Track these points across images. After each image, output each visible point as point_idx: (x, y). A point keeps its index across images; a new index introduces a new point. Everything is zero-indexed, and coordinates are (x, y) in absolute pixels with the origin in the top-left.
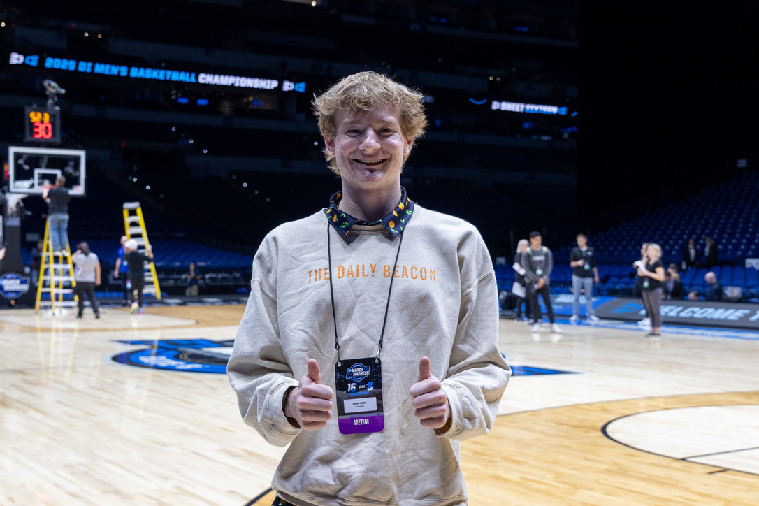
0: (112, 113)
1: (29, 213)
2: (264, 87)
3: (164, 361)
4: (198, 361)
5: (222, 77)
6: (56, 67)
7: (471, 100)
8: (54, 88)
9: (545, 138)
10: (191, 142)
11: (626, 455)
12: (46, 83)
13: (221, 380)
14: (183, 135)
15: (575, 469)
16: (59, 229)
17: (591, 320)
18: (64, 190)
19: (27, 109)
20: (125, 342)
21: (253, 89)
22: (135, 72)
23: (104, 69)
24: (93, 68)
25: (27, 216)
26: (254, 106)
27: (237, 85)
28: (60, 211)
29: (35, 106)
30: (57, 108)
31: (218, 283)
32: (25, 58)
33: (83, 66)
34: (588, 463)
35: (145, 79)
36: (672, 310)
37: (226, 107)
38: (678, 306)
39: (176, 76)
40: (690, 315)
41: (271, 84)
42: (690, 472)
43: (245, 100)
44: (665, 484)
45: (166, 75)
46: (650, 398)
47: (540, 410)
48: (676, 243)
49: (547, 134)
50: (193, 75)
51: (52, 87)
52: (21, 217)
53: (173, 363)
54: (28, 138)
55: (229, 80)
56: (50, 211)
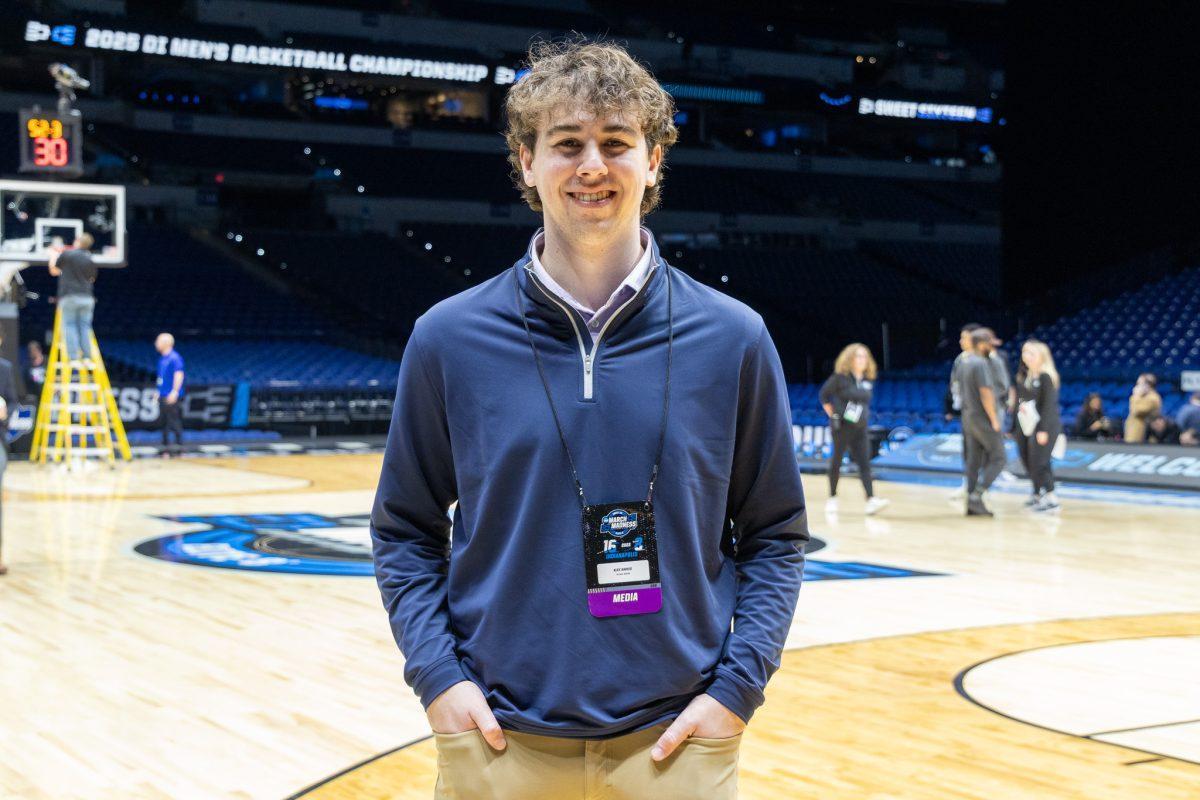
0: (201, 125)
1: (34, 296)
2: (463, 79)
3: (223, 551)
4: (283, 552)
5: (391, 61)
6: (105, 45)
7: (823, 97)
8: (69, 78)
9: (952, 163)
10: (337, 173)
11: (985, 728)
12: (55, 69)
13: (308, 587)
14: (323, 162)
15: (881, 754)
16: (77, 323)
17: (1004, 480)
18: (87, 254)
19: (23, 115)
20: (167, 518)
21: (444, 81)
22: (243, 54)
23: (188, 49)
24: (168, 46)
25: (30, 301)
26: (444, 112)
27: (416, 74)
28: (81, 291)
29: (36, 109)
30: (76, 113)
31: (371, 417)
32: (52, 30)
33: (151, 44)
34: (909, 744)
35: (258, 66)
36: (1146, 463)
37: (399, 113)
38: (1157, 455)
39: (311, 60)
40: (1177, 471)
41: (474, 73)
42: (1090, 761)
43: (432, 101)
44: (1041, 784)
45: (293, 58)
46: (1064, 621)
47: (854, 643)
48: (1173, 343)
49: (956, 156)
50: (341, 58)
51: (66, 76)
52: (19, 302)
53: (237, 555)
54: (25, 166)
55: (402, 66)
56: (61, 290)
